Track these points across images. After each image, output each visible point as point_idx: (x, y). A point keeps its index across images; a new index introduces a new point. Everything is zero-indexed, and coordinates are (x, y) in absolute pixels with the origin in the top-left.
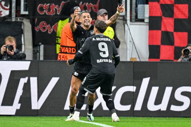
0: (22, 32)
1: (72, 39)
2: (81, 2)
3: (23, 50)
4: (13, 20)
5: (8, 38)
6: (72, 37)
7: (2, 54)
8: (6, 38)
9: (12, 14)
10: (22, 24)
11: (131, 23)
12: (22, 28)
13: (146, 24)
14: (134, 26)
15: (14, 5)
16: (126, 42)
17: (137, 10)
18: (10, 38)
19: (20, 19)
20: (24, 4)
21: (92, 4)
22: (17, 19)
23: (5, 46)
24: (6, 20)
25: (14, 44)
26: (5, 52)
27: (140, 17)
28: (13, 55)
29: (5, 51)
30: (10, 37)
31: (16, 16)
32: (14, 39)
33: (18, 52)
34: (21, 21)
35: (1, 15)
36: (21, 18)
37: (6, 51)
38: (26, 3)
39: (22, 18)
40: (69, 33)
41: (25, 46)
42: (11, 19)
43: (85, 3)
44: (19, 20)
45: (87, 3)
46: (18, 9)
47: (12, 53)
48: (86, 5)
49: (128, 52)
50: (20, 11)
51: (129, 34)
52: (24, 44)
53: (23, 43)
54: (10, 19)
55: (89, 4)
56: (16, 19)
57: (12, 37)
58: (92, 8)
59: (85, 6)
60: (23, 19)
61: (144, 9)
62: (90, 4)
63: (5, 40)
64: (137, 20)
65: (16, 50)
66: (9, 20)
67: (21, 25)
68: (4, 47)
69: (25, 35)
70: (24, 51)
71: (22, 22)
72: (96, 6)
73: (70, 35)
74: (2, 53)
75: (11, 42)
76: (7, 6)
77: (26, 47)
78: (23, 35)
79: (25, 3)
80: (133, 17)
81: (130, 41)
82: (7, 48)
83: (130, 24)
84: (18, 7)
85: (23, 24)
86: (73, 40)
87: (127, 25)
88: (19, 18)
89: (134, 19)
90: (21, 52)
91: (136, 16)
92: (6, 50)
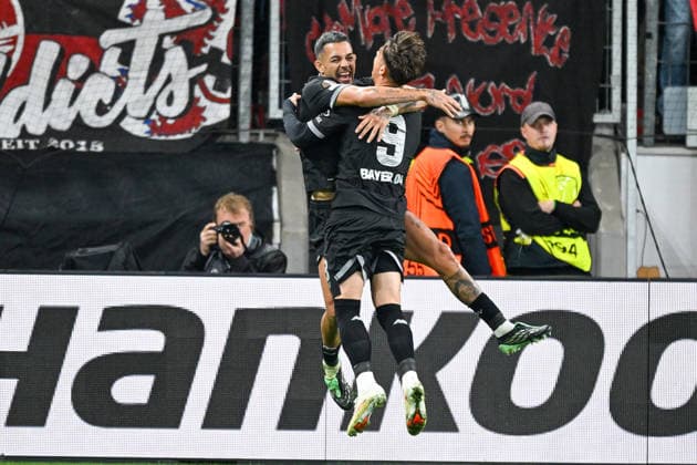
0: (272, 179)
1: (439, 203)
2: (472, 81)
3: (276, 239)
4: (244, 138)
5: (226, 198)
6: (437, 198)
7: (204, 253)
8: (220, 201)
9: (241, 118)
10: (274, 152)
11: (642, 149)
12: (272, 167)
13: (690, 152)
14: (650, 159)
15: (245, 86)
16: (624, 215)
17: (662, 106)
18: (232, 201)
19: (266, 135)
20: (280, 85)
21: (507, 87)
22: (257, 135)
23: (213, 225)
24: (220, 140)
25: (244, 219)
26: (214, 247)
27: (670, 128)
28: (240, 257)
29: (214, 242)
30: (231, 195)
31: (254, 125)
32: (246, 204)
33: (258, 248)
34: (268, 141)
35: (204, 119)
36: (268, 131)
37: (217, 244)
38: (287, 82)
39: (272, 131)
40: (430, 182)
41: (282, 226)
42: (237, 134)
43: (484, 84)
44: (262, 139)
45: (492, 84)
46: (260, 101)
47: (238, 250)
48: (489, 91)
49: (631, 245)
50: (266, 108)
51: (632, 186)
52: (281, 220)
53: (276, 216)
54: (230, 134)
55: (498, 85)
56: (252, 134)
57: (238, 198)
58: (507, 99)
59: (485, 91)
60: (276, 136)
61: (686, 102)
62: (503, 84)
63: (217, 206)
64: (660, 138)
65: (254, 241)
66: (229, 139)
67: (271, 155)
68: (211, 228)
69: (284, 190)
70: (280, 245)
71: (273, 147)
72: (525, 92)
73: (432, 190)
74: (204, 250)
75: (234, 211)
76: (224, 91)
77: (285, 229)
78: (275, 189)
79: (284, 81)
80: (649, 129)
81: (638, 211)
82: (218, 232)
83: (638, 154)
84: (260, 94)
85: (278, 152)
86: (440, 205)
87: (628, 155)
88: (262, 133)
89: (650, 136)
90: (269, 248)
91: (659, 127)
92: (217, 239)
